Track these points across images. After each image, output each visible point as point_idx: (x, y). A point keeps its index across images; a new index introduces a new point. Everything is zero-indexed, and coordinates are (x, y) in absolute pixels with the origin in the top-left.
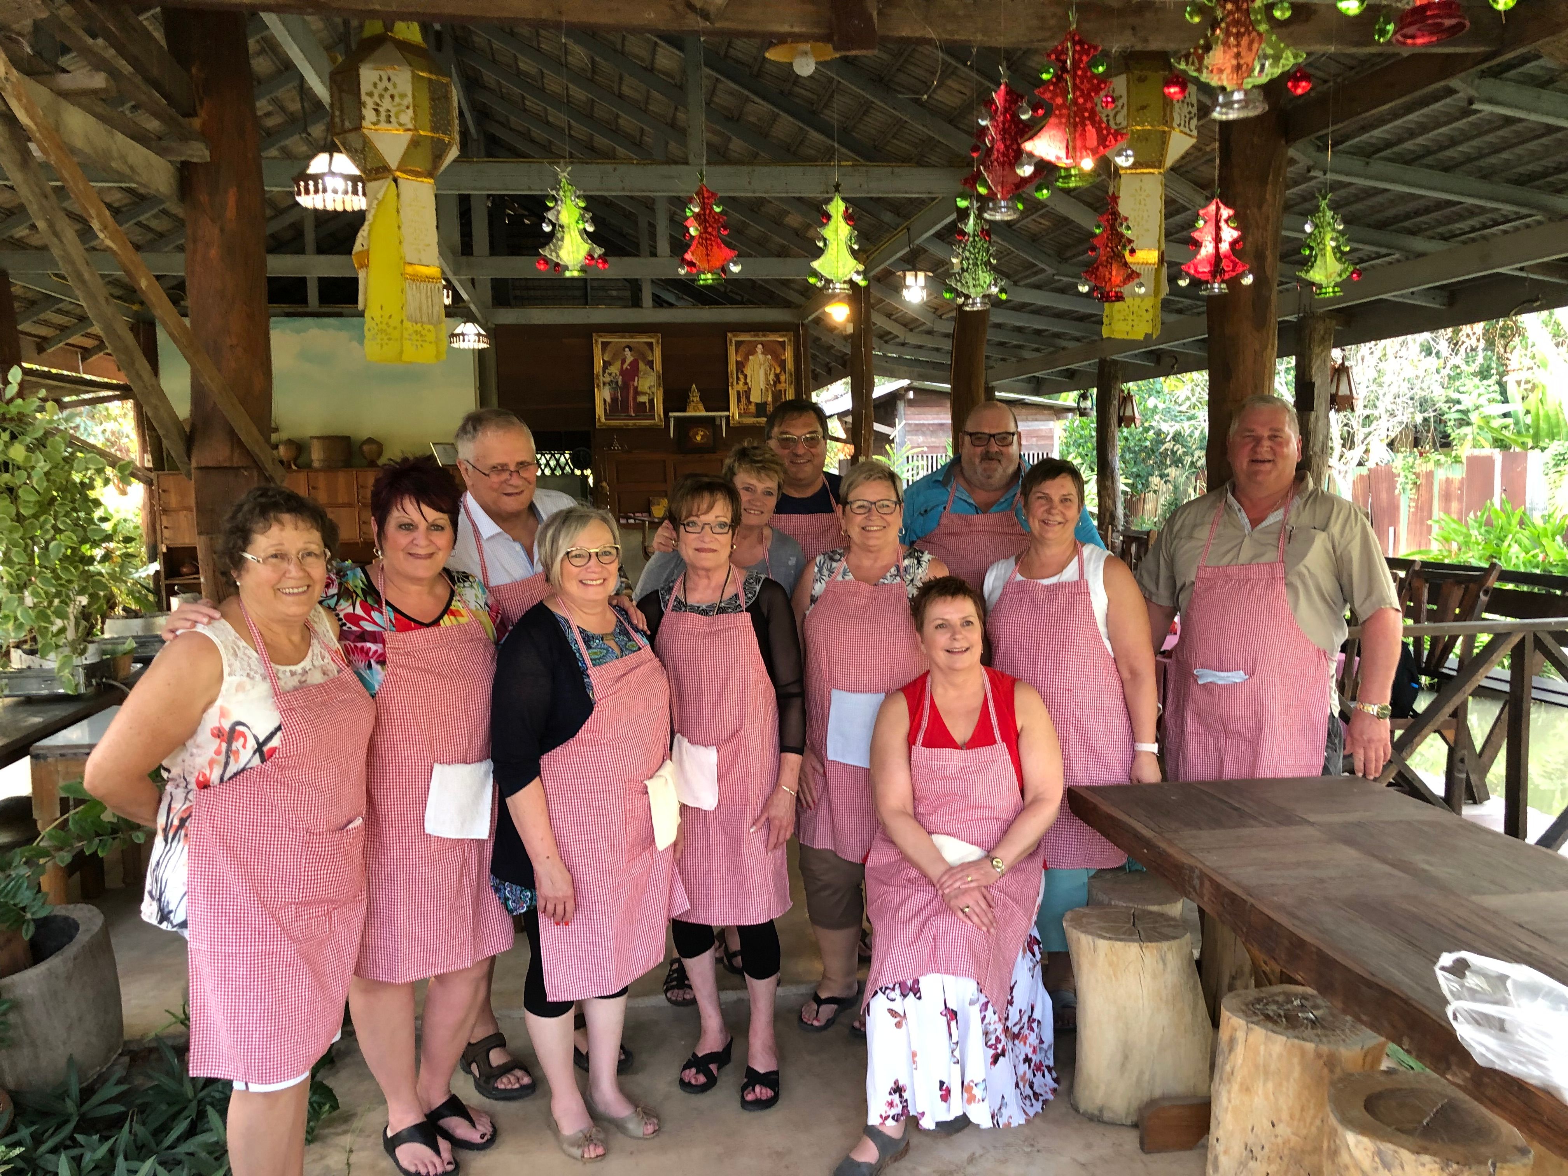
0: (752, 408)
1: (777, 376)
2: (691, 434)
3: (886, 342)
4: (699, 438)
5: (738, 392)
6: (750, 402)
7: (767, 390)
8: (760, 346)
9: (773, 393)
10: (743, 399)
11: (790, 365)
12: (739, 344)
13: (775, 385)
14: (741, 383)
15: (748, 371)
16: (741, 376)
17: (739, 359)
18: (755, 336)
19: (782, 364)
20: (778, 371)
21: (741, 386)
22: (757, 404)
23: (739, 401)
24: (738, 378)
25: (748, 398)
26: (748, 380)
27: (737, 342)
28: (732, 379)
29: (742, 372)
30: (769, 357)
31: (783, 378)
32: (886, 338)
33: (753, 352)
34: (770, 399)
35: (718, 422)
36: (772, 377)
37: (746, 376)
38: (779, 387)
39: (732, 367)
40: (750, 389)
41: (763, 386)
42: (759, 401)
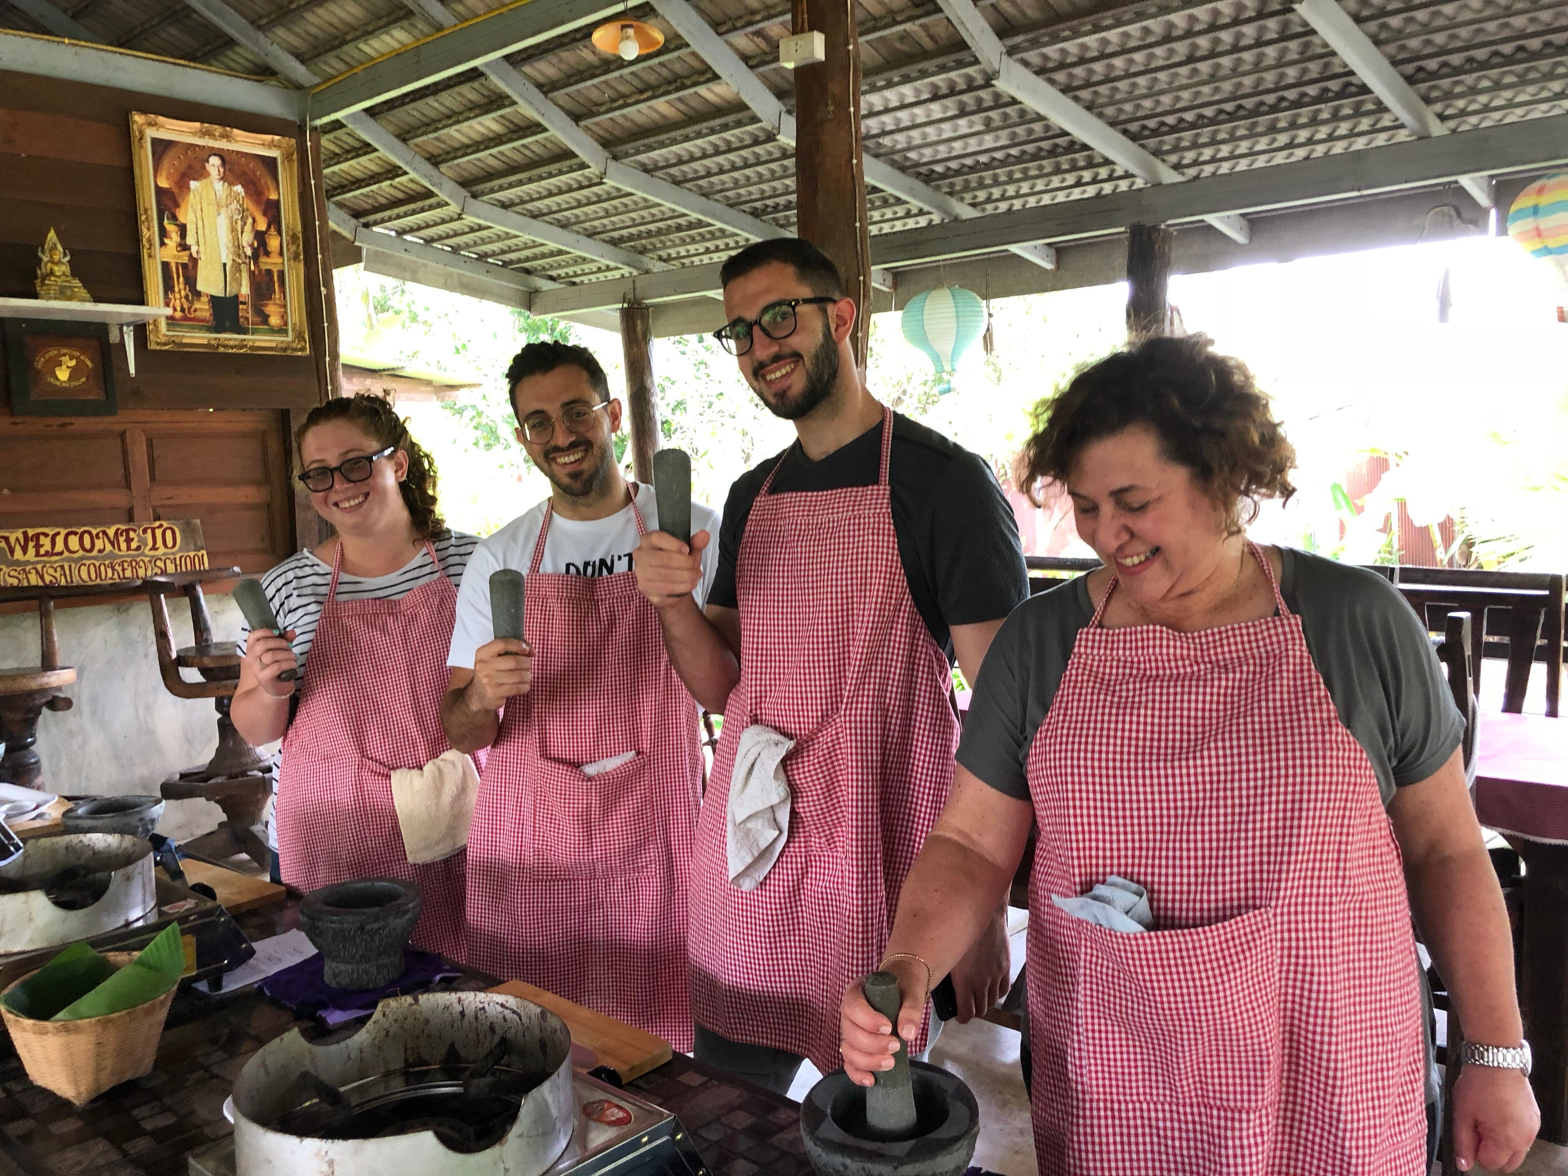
0: (203, 309)
1: (260, 236)
2: (40, 363)
3: (475, 196)
4: (63, 375)
5: (166, 266)
6: (198, 294)
7: (237, 268)
8: (215, 161)
9: (252, 274)
10: (180, 285)
11: (290, 215)
12: (161, 147)
13: (255, 257)
14: (173, 240)
15: (186, 215)
16: (170, 227)
17: (164, 184)
18: (204, 134)
19: (272, 211)
20: (262, 226)
21: (170, 252)
22: (213, 299)
23: (168, 287)
24: (163, 234)
25: (191, 281)
26: (190, 240)
27: (155, 142)
28: (149, 232)
29: (174, 218)
30: (239, 188)
31: (273, 243)
32: (475, 188)
33: (200, 173)
34: (245, 290)
35: (114, 337)
36: (247, 238)
37: (183, 230)
38: (266, 263)
39: (148, 201)
40: (194, 261)
41: (226, 257)
42: (218, 292)
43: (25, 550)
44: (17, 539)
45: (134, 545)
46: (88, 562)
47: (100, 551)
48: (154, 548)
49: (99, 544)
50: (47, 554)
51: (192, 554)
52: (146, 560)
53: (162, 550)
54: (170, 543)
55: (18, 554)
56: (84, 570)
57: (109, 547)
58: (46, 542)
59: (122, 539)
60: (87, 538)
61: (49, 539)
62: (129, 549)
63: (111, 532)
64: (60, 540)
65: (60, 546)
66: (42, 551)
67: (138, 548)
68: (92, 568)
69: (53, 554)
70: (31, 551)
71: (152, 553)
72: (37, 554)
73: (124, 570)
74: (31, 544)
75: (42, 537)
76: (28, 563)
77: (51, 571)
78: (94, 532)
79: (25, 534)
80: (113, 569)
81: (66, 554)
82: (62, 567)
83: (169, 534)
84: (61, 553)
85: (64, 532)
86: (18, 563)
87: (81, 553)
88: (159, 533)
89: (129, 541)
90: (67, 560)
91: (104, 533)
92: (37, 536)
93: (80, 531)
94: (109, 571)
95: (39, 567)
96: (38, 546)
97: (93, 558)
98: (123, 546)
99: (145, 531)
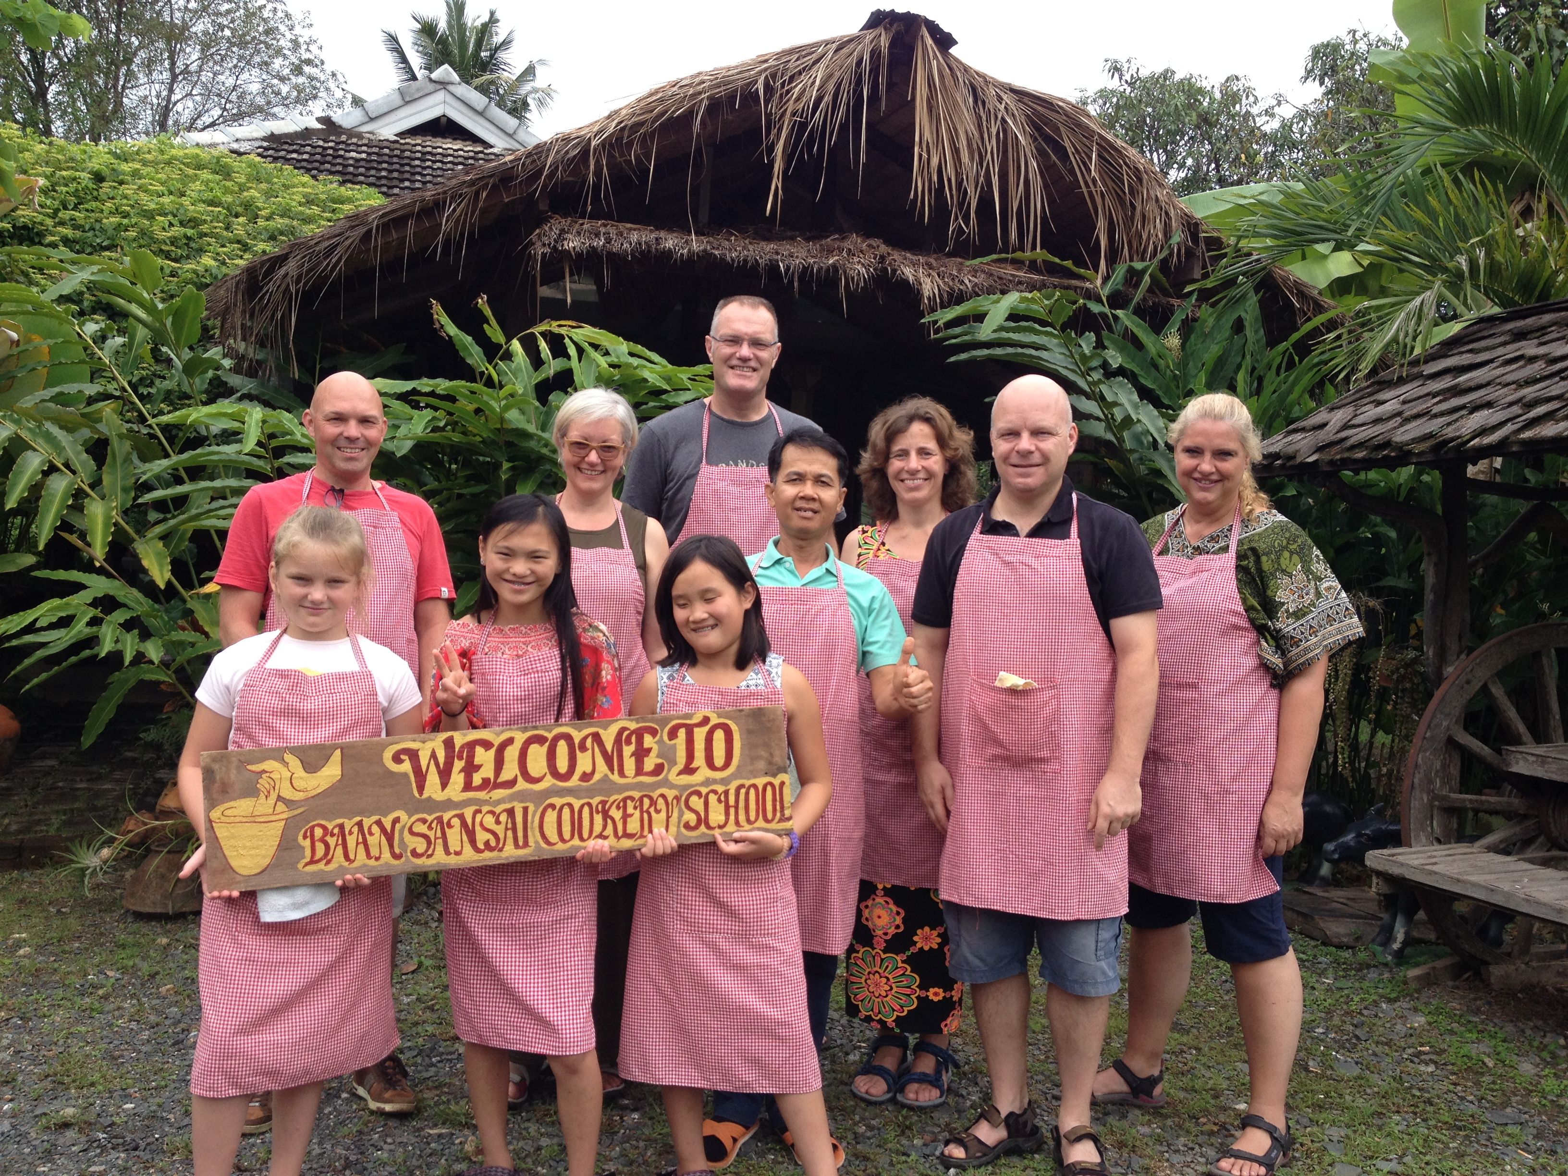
43: (445, 775)
44: (434, 756)
45: (649, 764)
46: (558, 801)
47: (586, 777)
48: (689, 770)
49: (584, 763)
50: (486, 784)
51: (760, 782)
52: (671, 794)
53: (704, 773)
54: (719, 758)
55: (432, 786)
56: (551, 817)
57: (602, 767)
58: (484, 757)
59: (628, 750)
60: (562, 748)
61: (492, 752)
62: (639, 771)
63: (609, 736)
64: (512, 754)
65: (510, 770)
66: (477, 779)
67: (658, 769)
68: (566, 812)
69: (497, 786)
70: (457, 778)
71: (686, 779)
72: (468, 786)
73: (626, 817)
74: (458, 765)
75: (479, 750)
76: (449, 804)
77: (489, 821)
78: (577, 736)
79: (449, 744)
80: (606, 815)
81: (522, 785)
82: (511, 812)
83: (719, 735)
84: (512, 783)
85: (520, 738)
86: (431, 805)
87: (549, 782)
88: (700, 734)
89: (641, 754)
90: (521, 796)
91: (596, 737)
92: (471, 746)
93: (550, 736)
94: (598, 819)
95: (468, 813)
96: (471, 768)
97: (570, 792)
98: (630, 765)
99: (673, 734)
